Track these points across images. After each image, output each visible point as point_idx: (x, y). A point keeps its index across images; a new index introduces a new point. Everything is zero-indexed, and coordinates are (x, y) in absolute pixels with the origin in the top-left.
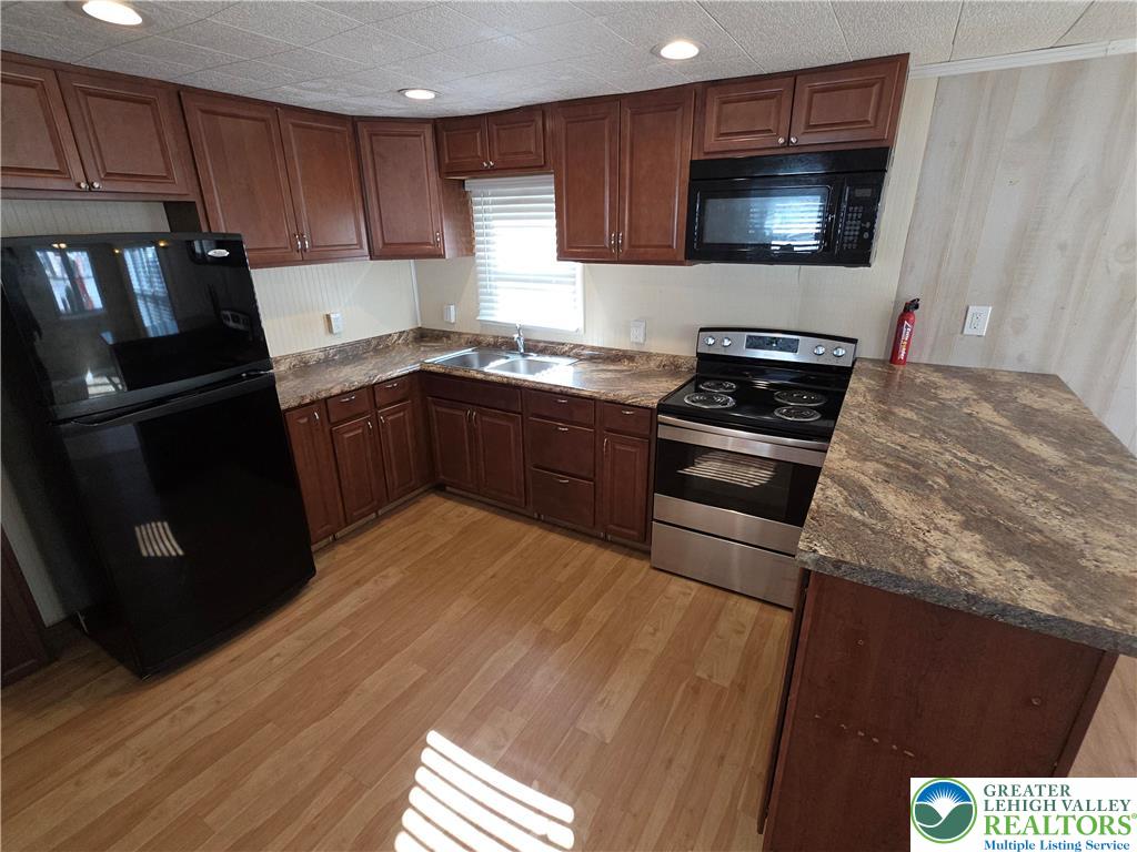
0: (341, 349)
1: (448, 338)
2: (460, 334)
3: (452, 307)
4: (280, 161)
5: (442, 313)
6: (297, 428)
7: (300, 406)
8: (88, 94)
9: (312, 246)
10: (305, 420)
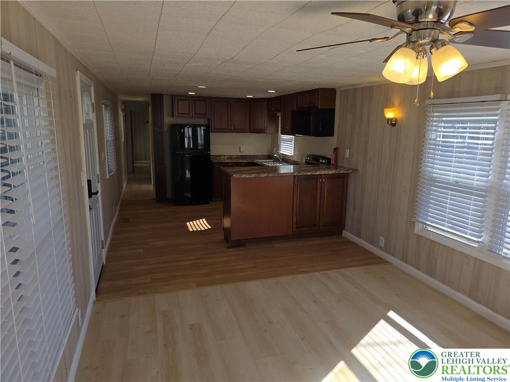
5: (273, 150)
6: (214, 166)
7: (217, 163)
8: (196, 100)
9: (233, 129)
10: (218, 166)
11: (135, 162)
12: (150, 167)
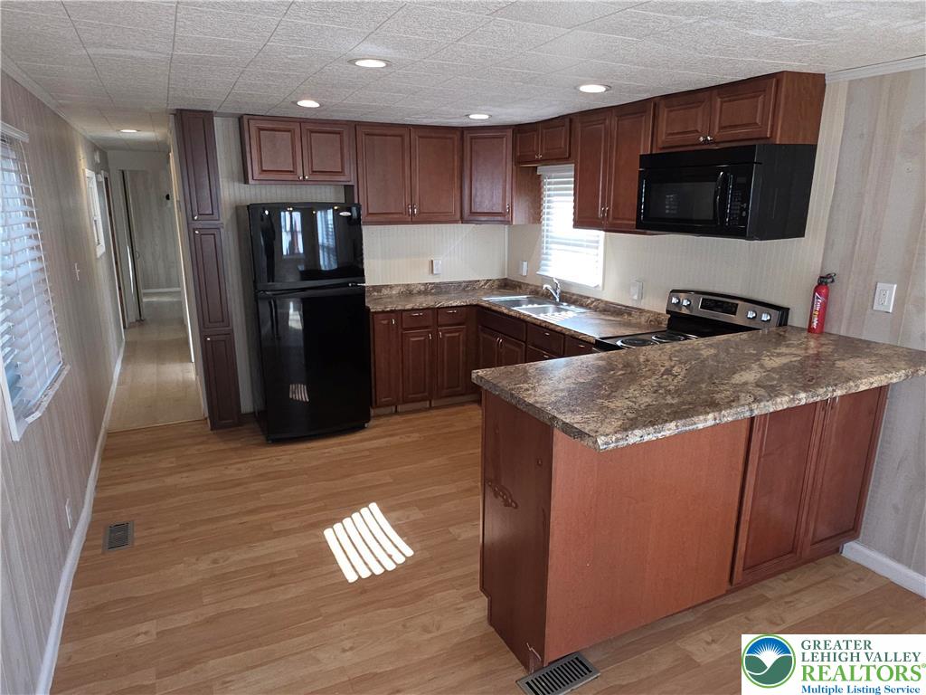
0: (437, 286)
1: (520, 287)
2: (528, 285)
3: (525, 264)
4: (407, 160)
5: (519, 267)
6: (379, 325)
7: (383, 312)
8: (312, 132)
9: (420, 212)
10: (385, 322)
11: (142, 291)
12: (180, 304)
